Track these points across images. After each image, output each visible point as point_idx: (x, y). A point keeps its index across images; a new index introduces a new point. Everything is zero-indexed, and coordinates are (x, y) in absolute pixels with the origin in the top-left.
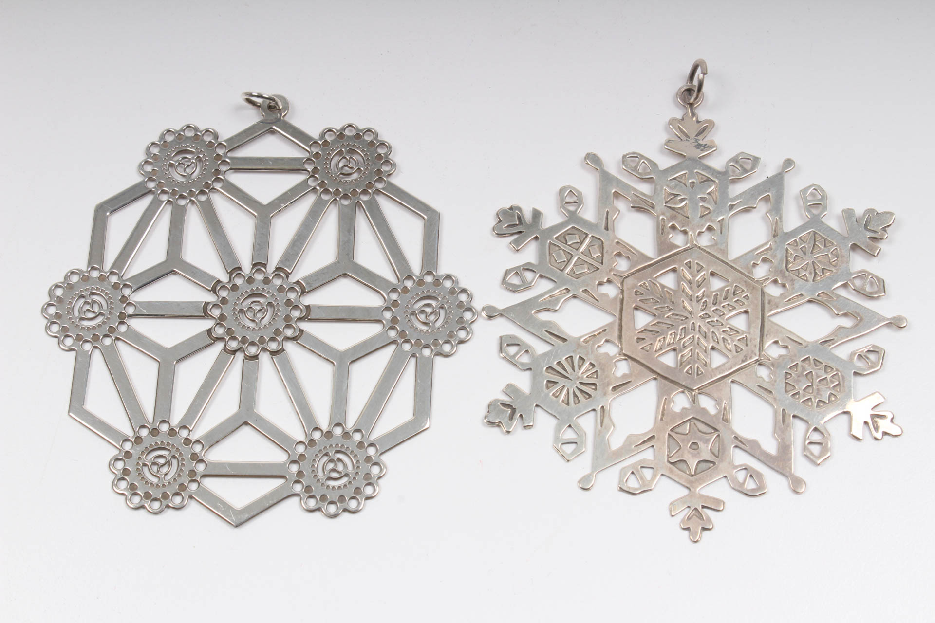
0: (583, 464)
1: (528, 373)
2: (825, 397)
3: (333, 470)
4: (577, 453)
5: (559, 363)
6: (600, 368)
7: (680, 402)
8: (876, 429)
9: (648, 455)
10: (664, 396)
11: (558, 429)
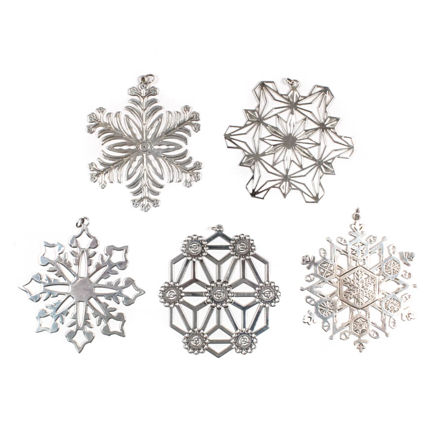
0: (330, 332)
1: (314, 307)
2: (396, 310)
3: (244, 341)
4: (328, 330)
5: (323, 304)
6: (334, 304)
7: (356, 312)
8: (409, 317)
9: (347, 328)
10: (351, 311)
11: (323, 323)
